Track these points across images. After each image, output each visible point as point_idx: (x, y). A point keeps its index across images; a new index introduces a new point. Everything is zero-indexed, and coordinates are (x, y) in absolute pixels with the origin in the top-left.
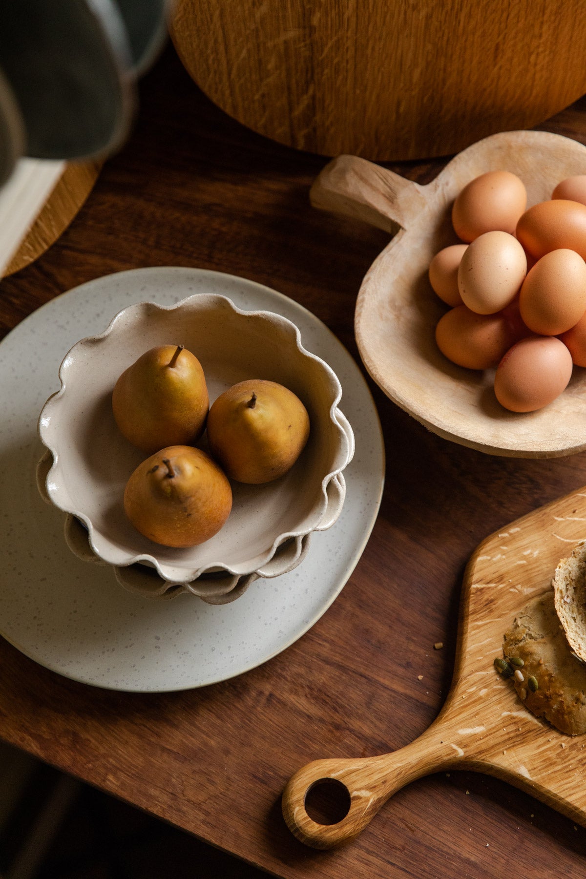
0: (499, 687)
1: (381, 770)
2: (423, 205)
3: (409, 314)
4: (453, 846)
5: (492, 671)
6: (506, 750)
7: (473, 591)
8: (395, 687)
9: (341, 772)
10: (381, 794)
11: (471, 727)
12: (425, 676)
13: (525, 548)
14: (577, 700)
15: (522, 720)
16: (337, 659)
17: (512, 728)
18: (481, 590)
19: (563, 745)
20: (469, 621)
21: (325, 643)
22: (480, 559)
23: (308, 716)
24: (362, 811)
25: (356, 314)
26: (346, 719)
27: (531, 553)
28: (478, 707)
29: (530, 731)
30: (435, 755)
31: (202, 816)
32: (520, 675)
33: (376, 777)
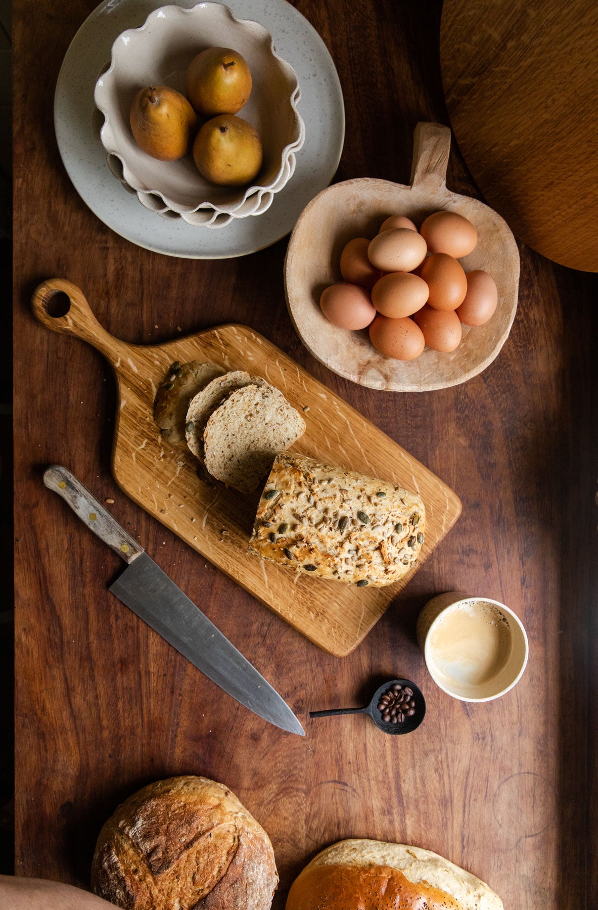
0: (164, 370)
1: (87, 325)
2: (433, 193)
3: (361, 219)
4: (72, 385)
5: (171, 362)
6: (131, 389)
7: (212, 333)
8: (145, 315)
9: (76, 304)
10: (74, 331)
11: (135, 365)
12: (158, 329)
13: (251, 351)
14: (171, 415)
15: (151, 390)
16: (146, 277)
17: (144, 387)
18: (215, 336)
19: (148, 418)
20: (195, 338)
21: (151, 265)
22: (233, 328)
23: (106, 274)
24: (60, 325)
25: (340, 183)
26: (114, 296)
27: (250, 356)
28: (147, 363)
29: (147, 397)
30: (109, 351)
31: (24, 241)
32: (174, 378)
33: (82, 324)
